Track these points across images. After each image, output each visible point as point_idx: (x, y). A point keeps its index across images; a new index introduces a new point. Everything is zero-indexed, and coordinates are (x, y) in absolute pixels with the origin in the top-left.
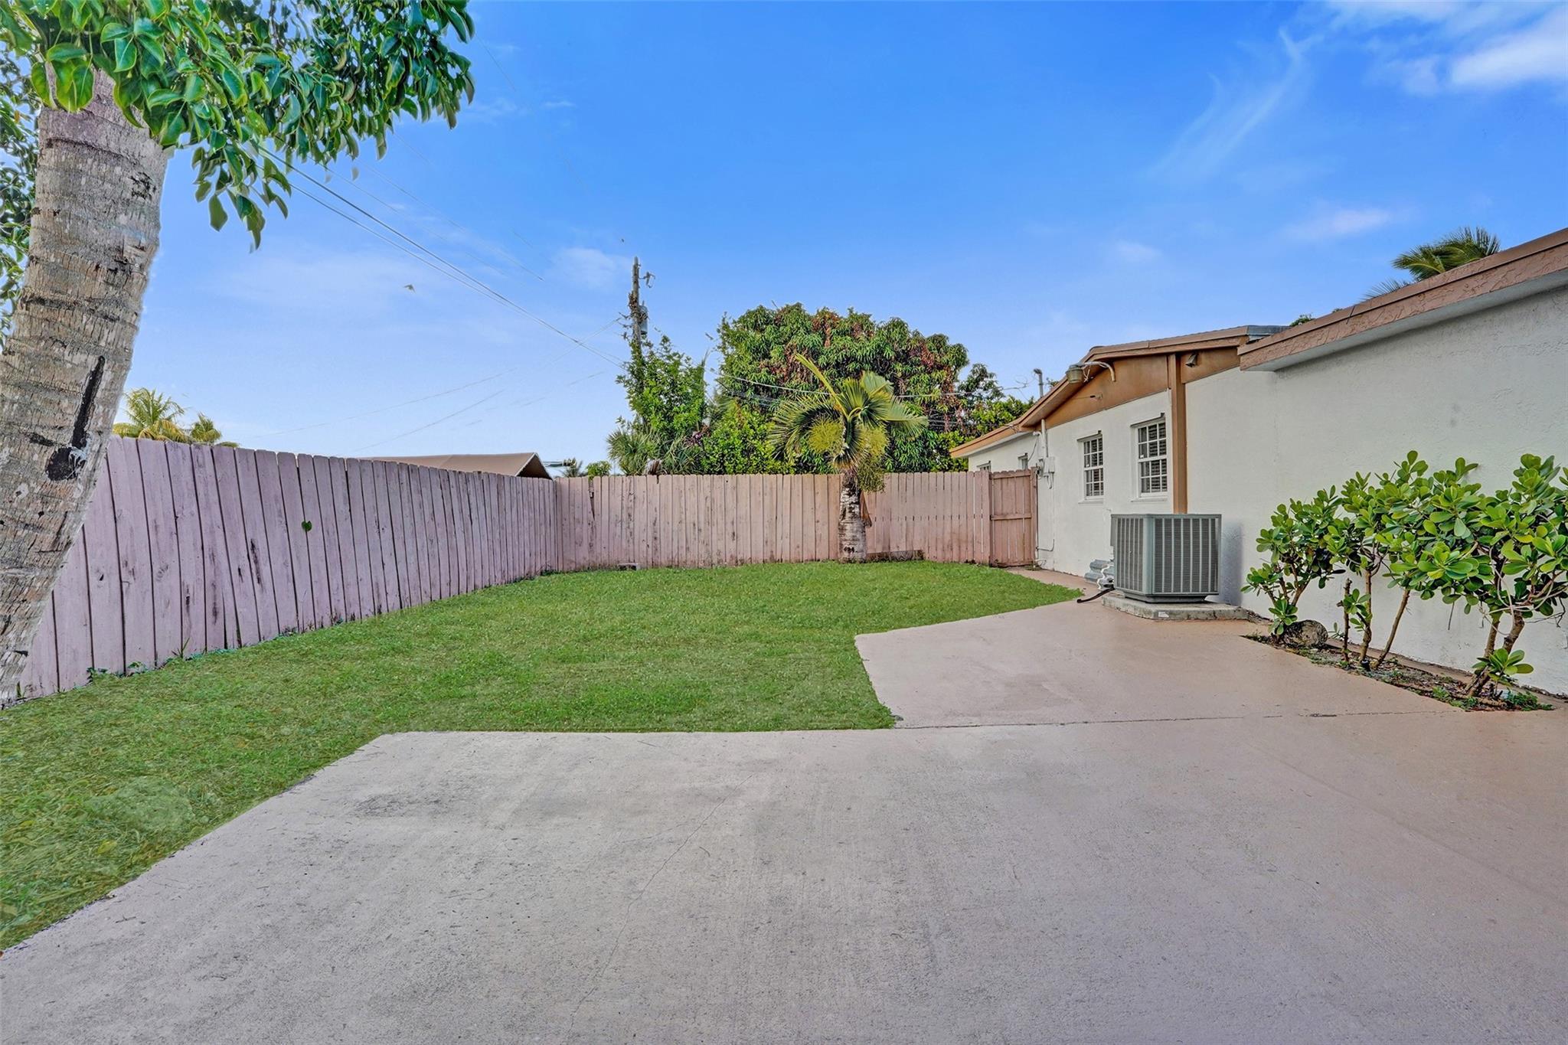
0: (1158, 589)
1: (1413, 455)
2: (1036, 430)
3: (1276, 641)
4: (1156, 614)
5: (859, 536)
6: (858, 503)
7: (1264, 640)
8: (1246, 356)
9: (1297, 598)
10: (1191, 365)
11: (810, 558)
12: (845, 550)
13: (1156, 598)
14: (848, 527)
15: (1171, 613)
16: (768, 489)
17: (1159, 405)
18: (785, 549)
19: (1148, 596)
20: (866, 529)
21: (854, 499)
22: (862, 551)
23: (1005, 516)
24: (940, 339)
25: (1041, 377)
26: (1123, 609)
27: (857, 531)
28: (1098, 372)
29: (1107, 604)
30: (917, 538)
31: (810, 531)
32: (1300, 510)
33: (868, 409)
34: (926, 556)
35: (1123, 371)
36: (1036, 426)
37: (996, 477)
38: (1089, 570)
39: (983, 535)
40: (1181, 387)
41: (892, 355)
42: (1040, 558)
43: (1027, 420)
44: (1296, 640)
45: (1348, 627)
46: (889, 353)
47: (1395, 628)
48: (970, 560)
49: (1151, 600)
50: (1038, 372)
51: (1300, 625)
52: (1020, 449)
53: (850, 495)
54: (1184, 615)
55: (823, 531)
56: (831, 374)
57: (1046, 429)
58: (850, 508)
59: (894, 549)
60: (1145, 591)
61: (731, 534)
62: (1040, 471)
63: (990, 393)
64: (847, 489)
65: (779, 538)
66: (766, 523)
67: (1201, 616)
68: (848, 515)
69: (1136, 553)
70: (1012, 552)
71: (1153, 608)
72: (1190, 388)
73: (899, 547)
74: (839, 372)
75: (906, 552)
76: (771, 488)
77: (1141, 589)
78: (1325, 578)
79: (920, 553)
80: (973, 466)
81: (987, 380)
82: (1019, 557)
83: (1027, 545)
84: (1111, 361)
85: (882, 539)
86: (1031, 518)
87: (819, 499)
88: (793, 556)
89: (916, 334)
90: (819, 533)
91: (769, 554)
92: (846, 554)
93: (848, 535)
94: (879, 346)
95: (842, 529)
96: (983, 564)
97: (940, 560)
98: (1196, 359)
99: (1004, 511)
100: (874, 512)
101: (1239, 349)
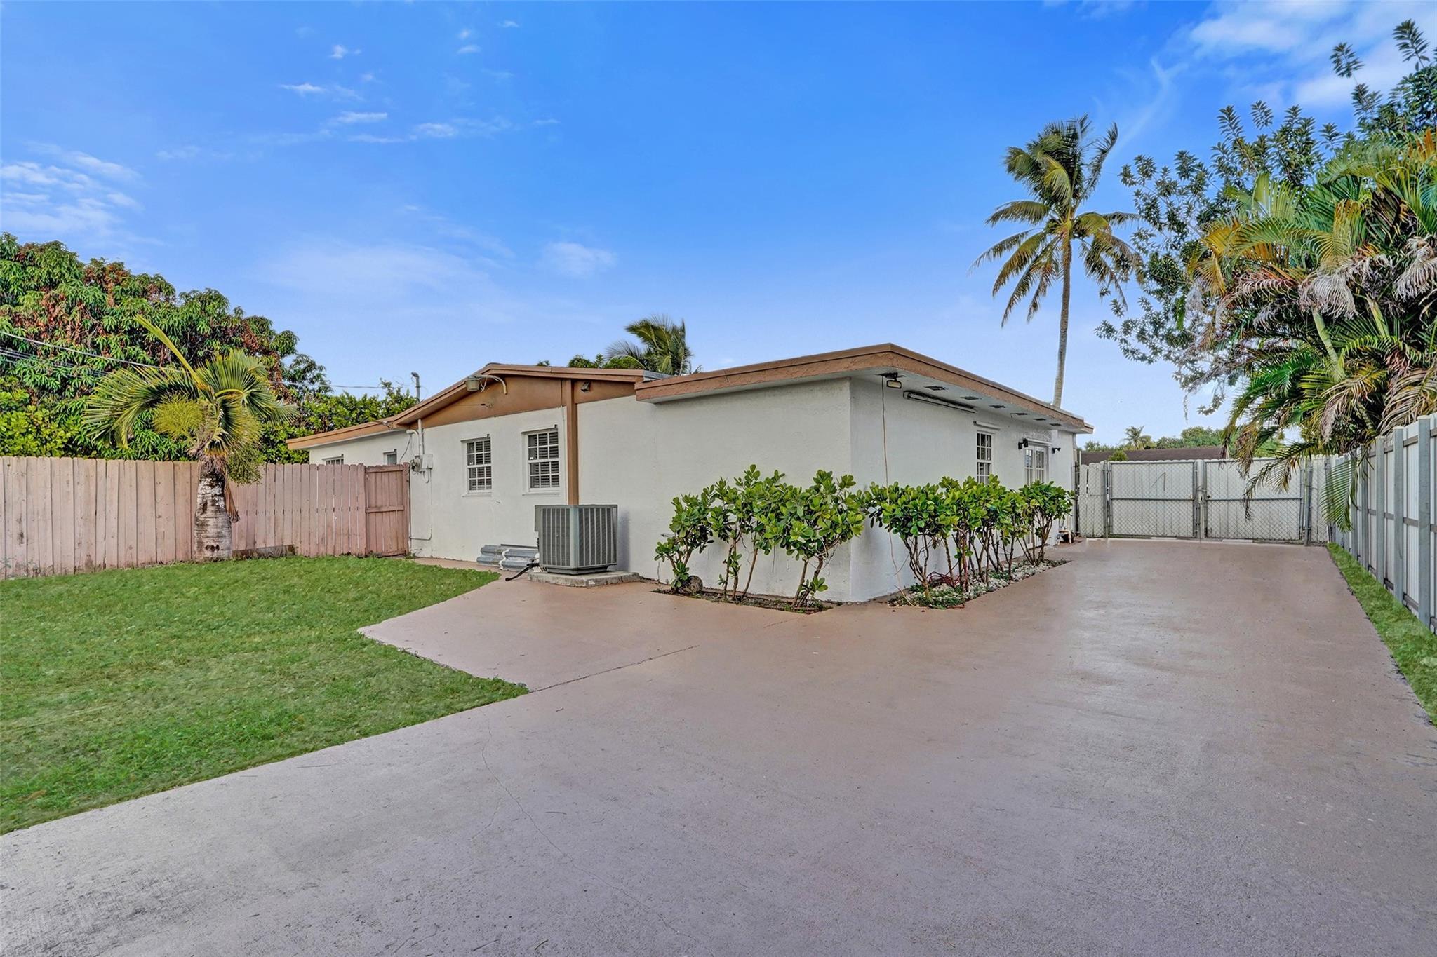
0: (581, 563)
1: (753, 467)
2: (410, 429)
3: (675, 591)
4: (587, 582)
5: (225, 532)
6: (222, 495)
7: (665, 592)
8: (641, 391)
9: (686, 561)
10: (584, 390)
11: (148, 560)
12: (207, 548)
13: (580, 571)
14: (211, 522)
15: (596, 581)
16: (83, 478)
17: (555, 418)
18: (110, 551)
19: (574, 570)
20: (232, 525)
21: (217, 490)
22: (229, 549)
23: (379, 508)
24: (263, 322)
25: (418, 380)
26: (554, 582)
27: (222, 527)
28: (491, 383)
29: (534, 579)
30: (288, 533)
31: (149, 527)
32: (690, 501)
33: (251, 393)
34: (299, 552)
35: (514, 386)
36: (411, 424)
37: (371, 470)
38: (480, 555)
39: (359, 527)
40: (574, 405)
41: (208, 331)
42: (414, 547)
43: (405, 418)
44: (687, 589)
45: (728, 576)
46: (204, 327)
47: (751, 574)
48: (345, 552)
49: (575, 573)
50: (415, 375)
51: (690, 578)
52: (388, 445)
53: (212, 486)
54: (604, 582)
55: (167, 528)
56: (121, 340)
57: (422, 429)
58: (213, 501)
59: (260, 545)
60: (572, 566)
61: (16, 536)
62: (415, 467)
63: (316, 386)
64: (209, 480)
65: (100, 538)
66: (79, 520)
67: (614, 581)
68: (210, 509)
69: (563, 536)
70: (387, 544)
71: (585, 578)
72: (582, 408)
73: (266, 541)
74: (131, 339)
75: (275, 548)
76: (87, 477)
77: (569, 564)
78: (704, 547)
79: (291, 548)
80: (317, 458)
81: (316, 372)
82: (394, 548)
83: (400, 536)
84: (503, 377)
85: (245, 534)
86: (404, 511)
87: (161, 490)
88: (122, 561)
89: (238, 311)
90: (161, 530)
91: (85, 558)
92: (208, 553)
93: (211, 531)
94: (191, 318)
95: (202, 525)
96: (359, 556)
97: (313, 554)
98: (589, 386)
99: (379, 503)
100: (239, 506)
101: (636, 385)
